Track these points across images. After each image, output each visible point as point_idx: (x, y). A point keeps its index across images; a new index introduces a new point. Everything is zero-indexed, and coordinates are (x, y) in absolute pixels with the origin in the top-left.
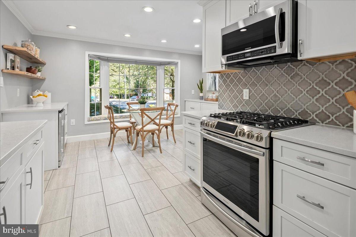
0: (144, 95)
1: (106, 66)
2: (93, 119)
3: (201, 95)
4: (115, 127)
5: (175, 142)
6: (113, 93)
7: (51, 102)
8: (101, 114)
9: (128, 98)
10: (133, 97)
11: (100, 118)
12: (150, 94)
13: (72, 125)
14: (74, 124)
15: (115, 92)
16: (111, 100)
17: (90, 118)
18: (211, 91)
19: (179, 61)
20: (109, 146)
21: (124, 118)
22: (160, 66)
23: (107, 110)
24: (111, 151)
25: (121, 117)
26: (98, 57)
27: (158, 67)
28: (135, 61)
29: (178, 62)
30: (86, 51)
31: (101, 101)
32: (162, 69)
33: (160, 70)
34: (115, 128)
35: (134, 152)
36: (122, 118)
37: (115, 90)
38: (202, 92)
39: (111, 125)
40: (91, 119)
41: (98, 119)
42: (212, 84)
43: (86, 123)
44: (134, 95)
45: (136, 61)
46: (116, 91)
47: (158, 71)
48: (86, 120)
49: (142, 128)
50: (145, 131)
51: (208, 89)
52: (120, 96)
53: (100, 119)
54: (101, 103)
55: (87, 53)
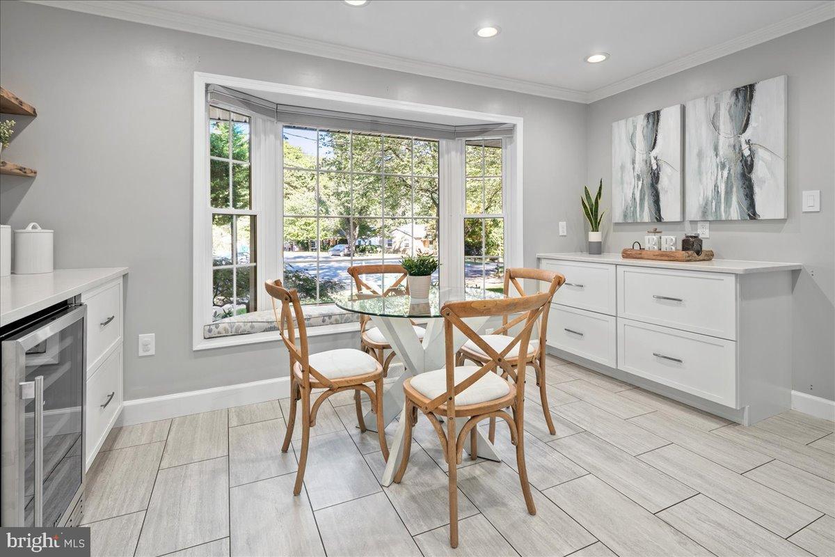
0: (362, 243)
1: (272, 137)
2: (226, 330)
3: (594, 237)
4: (313, 379)
5: (552, 432)
6: (288, 237)
7: (55, 268)
8: (255, 309)
9: (324, 249)
10: (338, 247)
11: (252, 327)
12: (375, 241)
13: (145, 354)
14: (152, 352)
15: (294, 235)
16: (288, 254)
17: (213, 327)
18: (635, 223)
19: (519, 122)
20: (285, 450)
21: (337, 322)
22: (454, 139)
23: (279, 303)
24: (297, 492)
25: (327, 318)
26: (242, 96)
27: (443, 143)
28: (370, 119)
29: (514, 125)
30: (196, 70)
31: (255, 261)
32: (457, 152)
33: (453, 153)
34: (311, 386)
35: (399, 496)
36: (331, 324)
37: (293, 231)
38: (596, 229)
39: (292, 364)
40: (216, 330)
41: (243, 328)
42: (642, 200)
43: (200, 344)
44: (339, 243)
45: (375, 119)
46: (296, 233)
47: (446, 156)
48: (198, 333)
49: (449, 397)
50: (459, 414)
51: (618, 217)
52: (305, 246)
53: (251, 331)
54: (255, 267)
55: (201, 79)
